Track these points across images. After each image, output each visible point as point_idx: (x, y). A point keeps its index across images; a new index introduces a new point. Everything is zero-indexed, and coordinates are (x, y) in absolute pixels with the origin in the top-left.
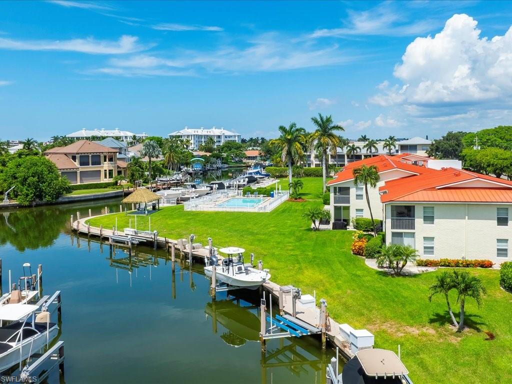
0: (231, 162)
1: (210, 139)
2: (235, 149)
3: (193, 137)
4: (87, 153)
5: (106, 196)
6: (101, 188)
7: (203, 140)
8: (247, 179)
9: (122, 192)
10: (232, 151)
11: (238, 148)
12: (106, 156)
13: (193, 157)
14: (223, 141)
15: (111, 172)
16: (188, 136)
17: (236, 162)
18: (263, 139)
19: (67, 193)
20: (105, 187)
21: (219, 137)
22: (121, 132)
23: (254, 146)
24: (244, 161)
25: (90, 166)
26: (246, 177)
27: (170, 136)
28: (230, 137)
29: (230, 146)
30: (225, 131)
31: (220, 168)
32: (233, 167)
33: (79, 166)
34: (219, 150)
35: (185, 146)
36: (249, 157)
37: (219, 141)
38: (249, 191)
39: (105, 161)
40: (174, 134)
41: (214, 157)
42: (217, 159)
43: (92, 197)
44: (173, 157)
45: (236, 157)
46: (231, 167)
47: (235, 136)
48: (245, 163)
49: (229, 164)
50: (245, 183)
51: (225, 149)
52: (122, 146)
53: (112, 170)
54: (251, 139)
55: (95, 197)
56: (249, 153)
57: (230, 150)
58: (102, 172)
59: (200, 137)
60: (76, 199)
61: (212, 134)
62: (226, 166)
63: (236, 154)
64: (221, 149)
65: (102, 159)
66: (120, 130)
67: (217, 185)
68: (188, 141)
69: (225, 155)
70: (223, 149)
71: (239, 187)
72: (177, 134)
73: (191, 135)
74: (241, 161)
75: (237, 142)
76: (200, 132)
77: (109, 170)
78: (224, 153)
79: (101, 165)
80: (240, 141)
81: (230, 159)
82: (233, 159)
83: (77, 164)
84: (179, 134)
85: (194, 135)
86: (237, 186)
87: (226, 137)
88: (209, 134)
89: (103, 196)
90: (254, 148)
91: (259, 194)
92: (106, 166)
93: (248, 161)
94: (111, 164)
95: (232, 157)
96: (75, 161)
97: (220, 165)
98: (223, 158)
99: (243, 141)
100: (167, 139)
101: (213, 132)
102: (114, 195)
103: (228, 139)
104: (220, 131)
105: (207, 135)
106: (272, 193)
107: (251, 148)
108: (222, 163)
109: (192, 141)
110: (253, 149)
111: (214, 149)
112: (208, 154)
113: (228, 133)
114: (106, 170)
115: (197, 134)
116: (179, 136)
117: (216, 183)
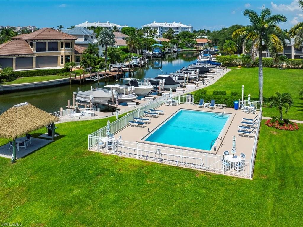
0: (185, 47)
1: (171, 30)
2: (189, 37)
3: (159, 28)
4: (44, 40)
5: (49, 84)
6: (50, 74)
7: (166, 30)
8: (198, 70)
9: (69, 79)
10: (186, 39)
11: (191, 36)
12: (63, 43)
13: (156, 43)
14: (180, 31)
15: (67, 57)
16: (155, 27)
17: (189, 47)
18: (208, 30)
19: (7, 81)
20: (54, 74)
21: (177, 28)
22: (110, 24)
23: (202, 35)
24: (195, 46)
25: (47, 52)
26: (198, 68)
27: (143, 27)
28: (185, 28)
29: (185, 35)
30: (182, 24)
31: (176, 52)
32: (186, 51)
33: (35, 52)
34: (177, 38)
35: (153, 35)
36: (199, 44)
37: (178, 31)
38: (203, 97)
39: (62, 47)
40: (146, 26)
41: (172, 43)
42: (174, 45)
43: (33, 86)
44: (133, 44)
45: (189, 43)
46: (185, 51)
47: (189, 28)
48: (195, 48)
49: (183, 48)
50: (197, 75)
51: (181, 37)
52: (87, 34)
53: (69, 56)
54: (200, 30)
55: (36, 86)
56: (198, 41)
57: (185, 37)
58: (58, 58)
59: (164, 28)
60: (13, 89)
61: (172, 26)
62: (181, 50)
63: (189, 41)
64: (178, 37)
65: (59, 46)
66: (110, 22)
67: (164, 80)
68: (155, 31)
69: (180, 41)
70: (179, 37)
71: (189, 80)
72: (148, 26)
73: (158, 27)
74: (193, 47)
75: (190, 32)
76: (164, 25)
77: (66, 56)
78: (180, 39)
79: (59, 51)
80: (192, 32)
81: (185, 45)
82: (187, 45)
83: (33, 50)
84: (149, 26)
85: (160, 27)
86: (188, 79)
87: (182, 28)
88: (170, 26)
89: (46, 85)
90: (202, 36)
91: (216, 102)
92: (63, 52)
93: (198, 46)
94: (68, 50)
95: (186, 43)
96: (32, 47)
97: (176, 49)
98: (179, 44)
99: (195, 32)
100: (141, 29)
101: (173, 24)
102: (60, 83)
103: (184, 30)
104: (178, 24)
105: (169, 27)
106: (236, 103)
107: (200, 37)
108: (178, 48)
109: (158, 31)
110: (201, 38)
111: (174, 37)
112: (168, 40)
113: (184, 26)
114: (62, 56)
115: (162, 26)
116: (149, 28)
117: (163, 78)
